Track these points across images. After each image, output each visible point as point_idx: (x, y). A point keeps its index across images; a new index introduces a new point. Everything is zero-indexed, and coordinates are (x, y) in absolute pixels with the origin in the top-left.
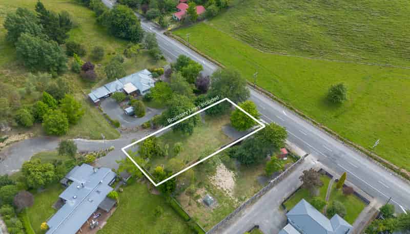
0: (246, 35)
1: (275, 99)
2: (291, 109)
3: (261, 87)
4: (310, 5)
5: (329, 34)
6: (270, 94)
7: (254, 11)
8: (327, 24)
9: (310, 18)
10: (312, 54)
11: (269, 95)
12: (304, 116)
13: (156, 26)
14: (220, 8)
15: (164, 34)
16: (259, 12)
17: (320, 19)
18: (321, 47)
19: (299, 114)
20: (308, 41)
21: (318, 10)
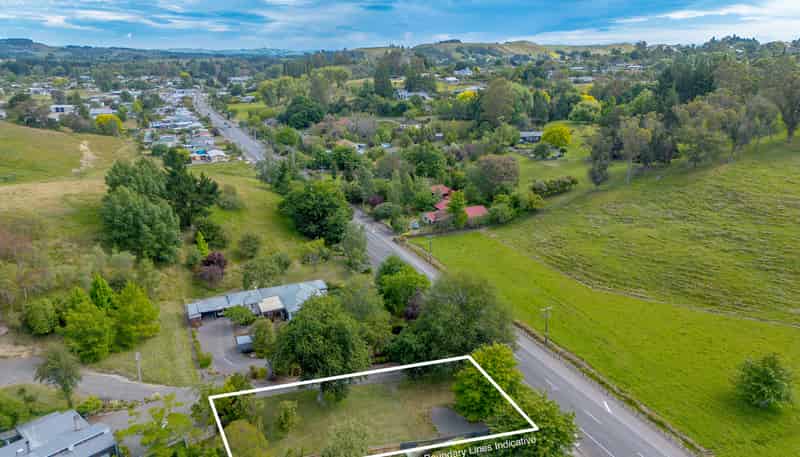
0: (559, 255)
1: (591, 376)
2: (630, 402)
3: (564, 348)
4: (716, 214)
5: (759, 268)
6: (581, 363)
7: (588, 219)
8: (755, 250)
9: (715, 236)
10: (713, 304)
11: (579, 366)
12: (661, 424)
13: (386, 230)
14: (518, 212)
15: (395, 240)
16: (597, 221)
17: (739, 239)
18: (736, 292)
19: (651, 418)
20: (703, 277)
21: (735, 223)
